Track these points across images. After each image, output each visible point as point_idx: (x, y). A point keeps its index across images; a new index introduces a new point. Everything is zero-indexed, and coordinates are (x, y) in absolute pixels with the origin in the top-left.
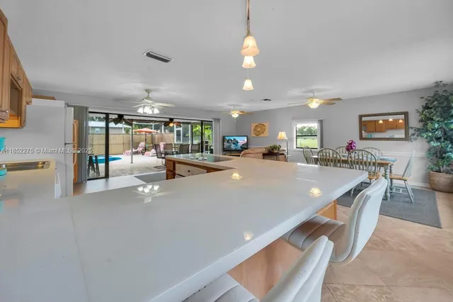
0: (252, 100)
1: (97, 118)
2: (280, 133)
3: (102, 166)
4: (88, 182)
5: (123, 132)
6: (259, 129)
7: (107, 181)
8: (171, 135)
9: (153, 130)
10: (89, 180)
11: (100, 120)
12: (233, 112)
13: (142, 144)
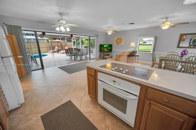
0: (123, 24)
1: (31, 34)
2: (132, 43)
3: (38, 60)
4: (32, 72)
5: (46, 41)
6: (118, 41)
7: (43, 71)
8: (70, 43)
9: (60, 41)
10: (33, 71)
11: (33, 35)
12: (108, 31)
13: (56, 48)
